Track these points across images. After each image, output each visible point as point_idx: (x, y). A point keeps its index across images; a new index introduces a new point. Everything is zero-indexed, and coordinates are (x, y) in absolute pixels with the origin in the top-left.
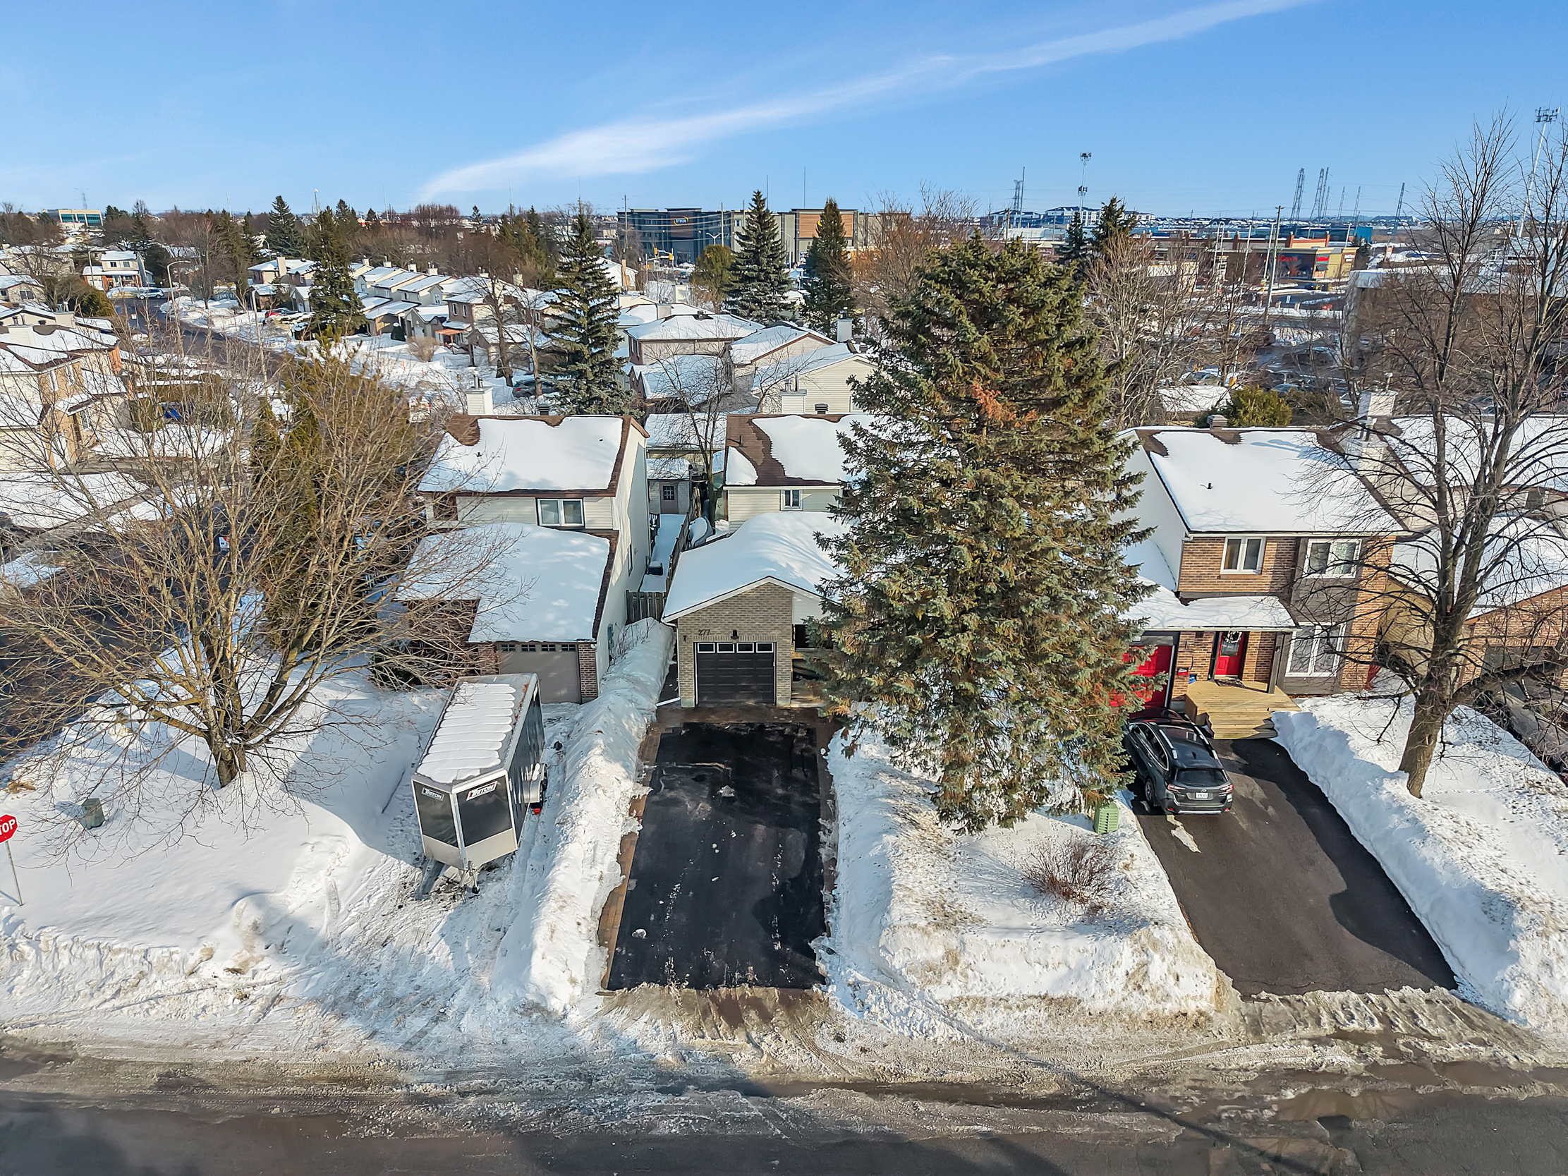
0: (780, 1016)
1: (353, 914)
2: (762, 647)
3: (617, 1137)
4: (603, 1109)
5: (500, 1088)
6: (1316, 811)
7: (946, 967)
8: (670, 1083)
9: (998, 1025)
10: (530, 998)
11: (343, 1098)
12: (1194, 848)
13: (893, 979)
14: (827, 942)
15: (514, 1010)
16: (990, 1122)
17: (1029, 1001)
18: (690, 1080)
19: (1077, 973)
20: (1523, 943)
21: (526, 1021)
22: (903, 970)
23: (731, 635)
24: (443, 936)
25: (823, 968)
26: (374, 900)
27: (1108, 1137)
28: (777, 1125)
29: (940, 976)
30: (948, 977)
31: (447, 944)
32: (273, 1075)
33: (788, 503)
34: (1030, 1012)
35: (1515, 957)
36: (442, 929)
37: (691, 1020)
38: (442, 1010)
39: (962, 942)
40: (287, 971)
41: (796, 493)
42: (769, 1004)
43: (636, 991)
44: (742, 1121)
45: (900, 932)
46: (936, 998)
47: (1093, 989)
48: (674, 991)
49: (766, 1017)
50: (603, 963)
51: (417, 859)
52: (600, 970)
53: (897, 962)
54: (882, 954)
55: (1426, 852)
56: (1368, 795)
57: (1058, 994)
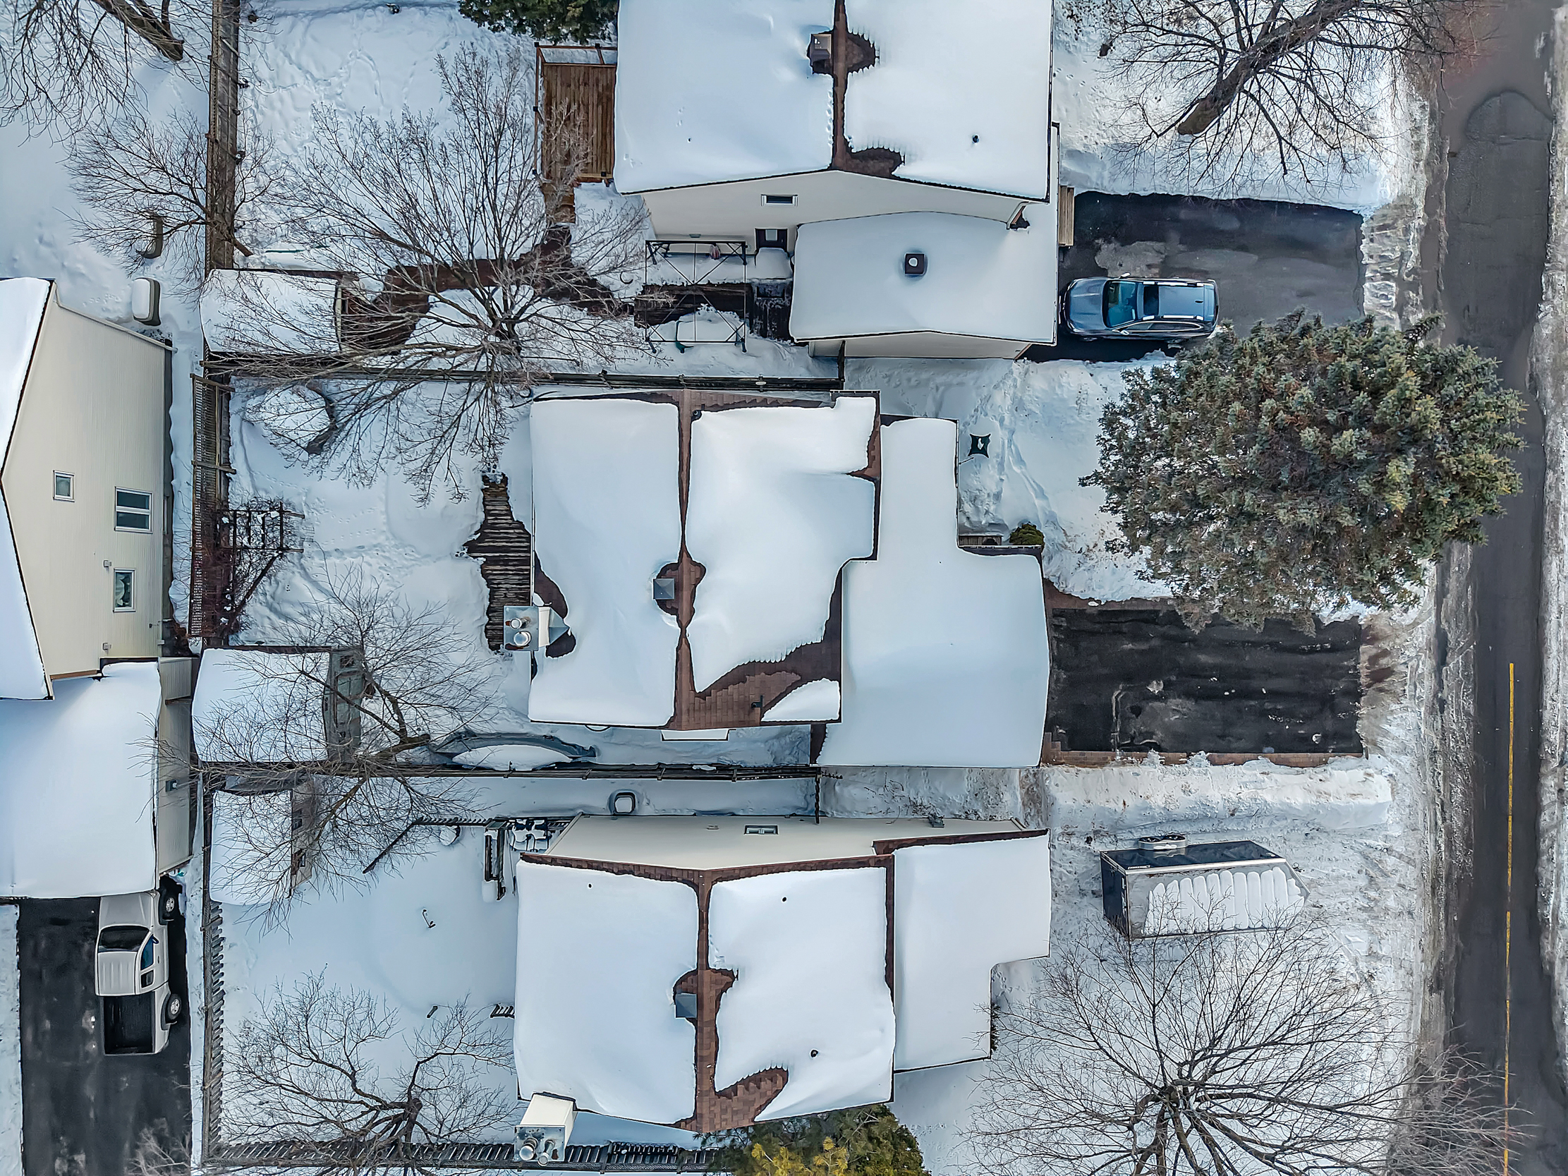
0: (1385, 645)
3: (1478, 731)
4: (1457, 742)
8: (1439, 705)
11: (1447, 885)
18: (1435, 696)
28: (1468, 647)
32: (1434, 930)
37: (1388, 699)
42: (1374, 651)
43: (1363, 734)
44: (1466, 667)
48: (1364, 711)
49: (1385, 653)
50: (1342, 759)
52: (1351, 760)
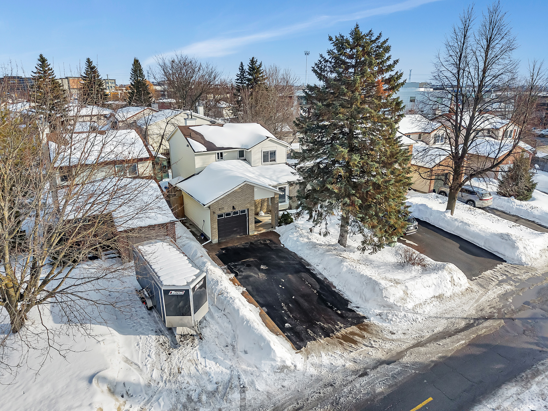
0: (366, 334)
1: (149, 366)
2: (242, 212)
3: (367, 400)
4: (350, 393)
5: (302, 405)
6: (431, 227)
7: (406, 297)
8: (360, 372)
9: (429, 311)
10: (279, 364)
12: (417, 245)
13: (391, 307)
14: (353, 305)
15: (276, 372)
16: (462, 339)
17: (432, 299)
18: (365, 368)
19: (438, 286)
20: (518, 244)
21: (283, 374)
22: (395, 302)
23: (232, 208)
24: (205, 358)
25: (361, 314)
26: (153, 356)
27: (491, 330)
29: (406, 300)
30: (408, 300)
31: (210, 360)
33: (218, 158)
34: (434, 303)
35: (518, 248)
36: (201, 355)
37: (340, 348)
38: (242, 386)
39: (406, 287)
40: (142, 404)
41: (221, 153)
42: (358, 332)
43: (308, 346)
44: (399, 373)
45: (389, 289)
46: (409, 308)
47: (445, 289)
48: (321, 341)
49: (362, 336)
50: (286, 341)
51: (156, 332)
53: (391, 300)
54: (386, 299)
55: (472, 229)
56: (444, 219)
57: (437, 295)
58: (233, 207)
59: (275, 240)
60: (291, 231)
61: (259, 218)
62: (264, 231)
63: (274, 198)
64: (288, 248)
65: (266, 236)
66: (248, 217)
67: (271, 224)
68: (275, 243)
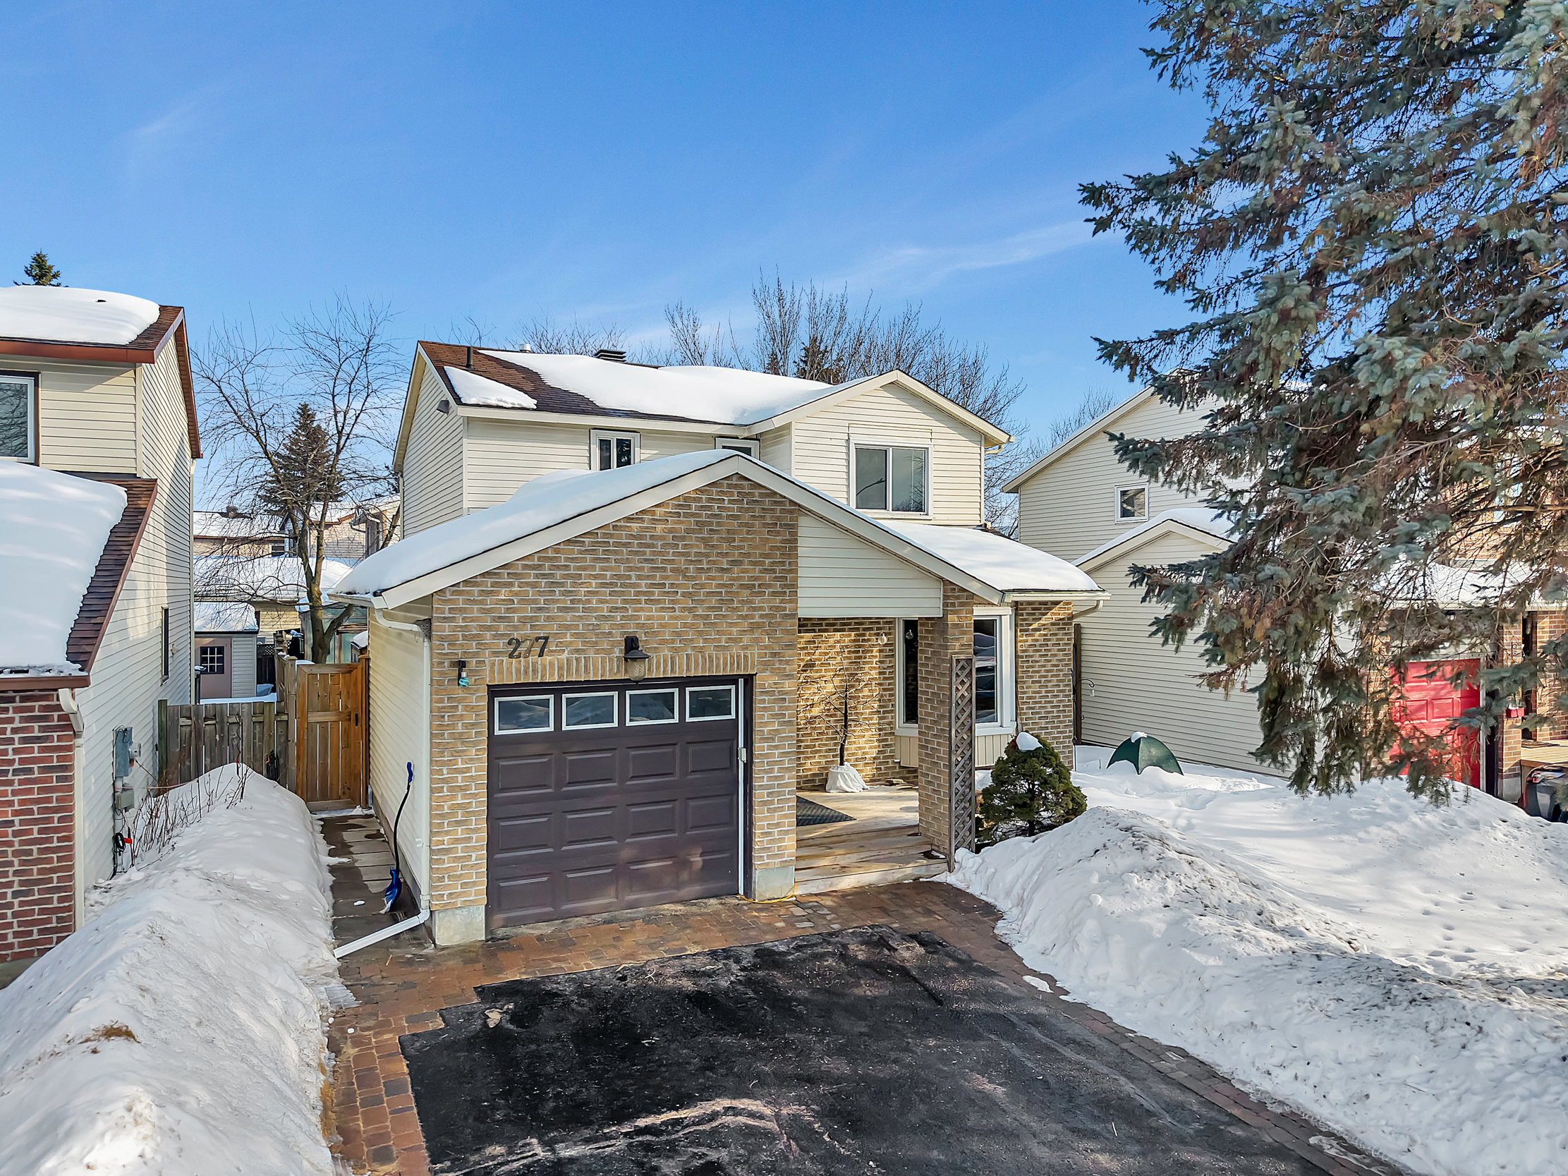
23: (618, 652)
33: (605, 468)
41: (624, 446)
58: (631, 644)
59: (963, 939)
60: (1100, 862)
61: (827, 800)
62: (872, 876)
63: (938, 624)
64: (1102, 1002)
65: (884, 910)
66: (749, 744)
67: (912, 831)
68: (967, 966)
